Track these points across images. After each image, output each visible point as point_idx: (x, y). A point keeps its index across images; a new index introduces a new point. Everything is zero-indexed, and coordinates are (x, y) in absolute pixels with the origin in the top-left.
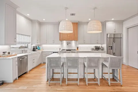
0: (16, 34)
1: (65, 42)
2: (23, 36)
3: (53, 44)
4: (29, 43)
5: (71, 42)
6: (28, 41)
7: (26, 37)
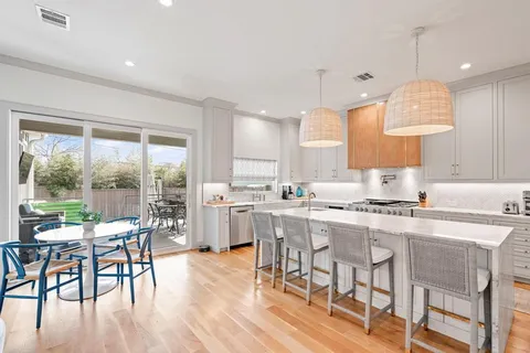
0: (232, 159)
1: (375, 175)
2: (256, 163)
3: (333, 181)
4: (274, 179)
5: (398, 173)
6: (272, 175)
7: (266, 163)
